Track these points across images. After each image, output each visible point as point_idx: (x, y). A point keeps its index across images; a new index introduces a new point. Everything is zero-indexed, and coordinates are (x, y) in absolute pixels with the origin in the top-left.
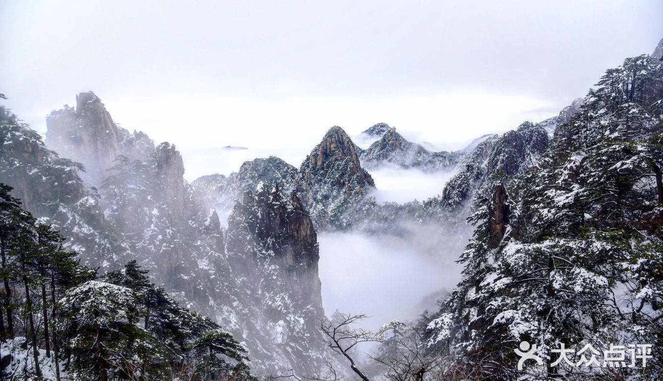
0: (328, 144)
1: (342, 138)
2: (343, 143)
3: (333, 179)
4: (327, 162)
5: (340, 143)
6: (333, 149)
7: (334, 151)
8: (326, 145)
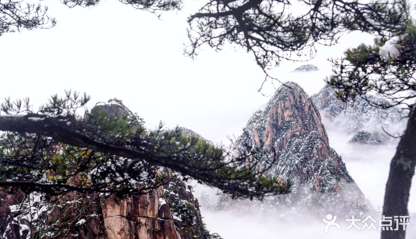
0: (279, 111)
1: (300, 102)
2: (303, 109)
3: (291, 166)
4: (279, 140)
5: (297, 108)
6: (287, 119)
7: (289, 122)
8: (277, 113)
